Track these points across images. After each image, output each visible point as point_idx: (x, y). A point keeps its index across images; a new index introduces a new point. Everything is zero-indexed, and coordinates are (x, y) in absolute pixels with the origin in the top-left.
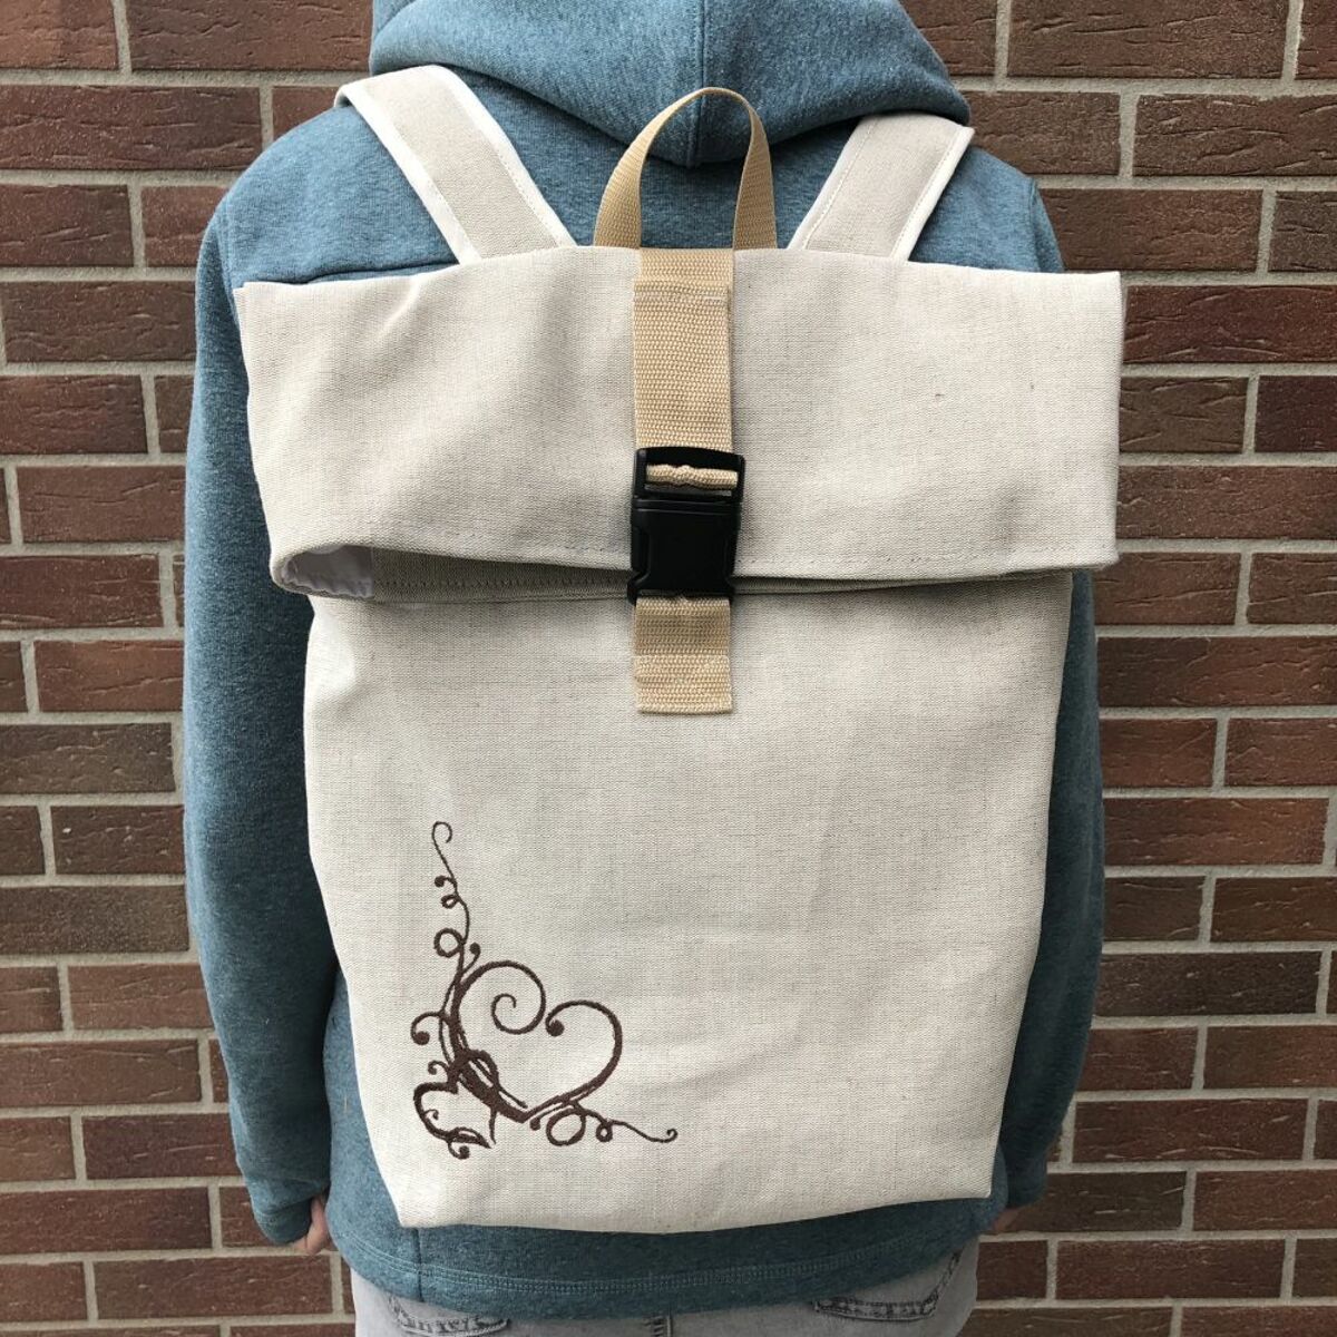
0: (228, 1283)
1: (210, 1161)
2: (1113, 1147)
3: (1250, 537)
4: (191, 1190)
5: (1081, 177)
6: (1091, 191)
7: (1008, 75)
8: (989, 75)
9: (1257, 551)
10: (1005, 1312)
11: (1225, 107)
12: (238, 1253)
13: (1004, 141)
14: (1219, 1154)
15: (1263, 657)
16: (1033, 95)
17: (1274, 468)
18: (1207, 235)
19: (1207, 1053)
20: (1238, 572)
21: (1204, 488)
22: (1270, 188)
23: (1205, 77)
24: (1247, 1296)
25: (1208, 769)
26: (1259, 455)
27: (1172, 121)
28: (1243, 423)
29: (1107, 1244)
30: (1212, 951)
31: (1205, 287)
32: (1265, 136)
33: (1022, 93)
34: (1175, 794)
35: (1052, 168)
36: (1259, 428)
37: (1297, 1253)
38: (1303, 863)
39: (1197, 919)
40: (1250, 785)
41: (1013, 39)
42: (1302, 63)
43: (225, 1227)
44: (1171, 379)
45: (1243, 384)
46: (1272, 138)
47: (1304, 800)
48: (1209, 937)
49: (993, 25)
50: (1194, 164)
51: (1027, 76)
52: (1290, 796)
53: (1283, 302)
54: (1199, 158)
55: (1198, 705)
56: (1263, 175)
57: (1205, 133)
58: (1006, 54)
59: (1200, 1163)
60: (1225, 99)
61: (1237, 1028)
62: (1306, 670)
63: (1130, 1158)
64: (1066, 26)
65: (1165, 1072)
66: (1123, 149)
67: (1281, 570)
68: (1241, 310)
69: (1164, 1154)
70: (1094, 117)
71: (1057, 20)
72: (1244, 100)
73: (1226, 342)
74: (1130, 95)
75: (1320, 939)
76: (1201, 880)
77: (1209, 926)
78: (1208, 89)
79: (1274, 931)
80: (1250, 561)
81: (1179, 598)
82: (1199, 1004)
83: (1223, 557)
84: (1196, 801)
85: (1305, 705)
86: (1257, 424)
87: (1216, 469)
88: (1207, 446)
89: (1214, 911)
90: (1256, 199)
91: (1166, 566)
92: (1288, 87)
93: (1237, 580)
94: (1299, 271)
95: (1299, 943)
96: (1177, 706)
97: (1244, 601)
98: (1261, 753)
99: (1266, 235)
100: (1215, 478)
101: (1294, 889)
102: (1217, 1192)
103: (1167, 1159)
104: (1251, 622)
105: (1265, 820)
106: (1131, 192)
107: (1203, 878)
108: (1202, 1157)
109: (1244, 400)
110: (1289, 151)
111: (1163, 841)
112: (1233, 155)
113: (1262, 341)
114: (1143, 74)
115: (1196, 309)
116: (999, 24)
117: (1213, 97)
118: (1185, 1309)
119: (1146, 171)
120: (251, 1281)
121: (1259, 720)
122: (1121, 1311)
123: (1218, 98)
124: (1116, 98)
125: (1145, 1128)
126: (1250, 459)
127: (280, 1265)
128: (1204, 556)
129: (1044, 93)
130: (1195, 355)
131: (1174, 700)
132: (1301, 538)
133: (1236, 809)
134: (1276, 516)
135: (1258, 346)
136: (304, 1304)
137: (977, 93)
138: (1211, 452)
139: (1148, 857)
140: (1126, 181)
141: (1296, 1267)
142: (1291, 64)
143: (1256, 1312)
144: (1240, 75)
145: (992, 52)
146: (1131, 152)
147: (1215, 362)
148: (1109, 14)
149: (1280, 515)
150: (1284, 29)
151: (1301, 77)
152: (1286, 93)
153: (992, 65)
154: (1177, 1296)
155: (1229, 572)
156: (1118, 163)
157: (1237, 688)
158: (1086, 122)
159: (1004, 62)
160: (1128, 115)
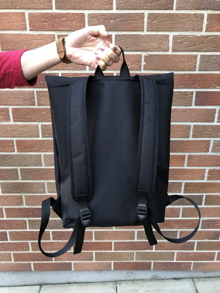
0: (11, 246)
1: (6, 227)
2: (165, 227)
3: (193, 122)
4: (4, 232)
5: (161, 52)
6: (163, 55)
7: (147, 31)
8: (143, 31)
9: (194, 124)
10: (146, 252)
11: (191, 37)
12: (13, 242)
13: (146, 44)
14: (184, 228)
15: (195, 144)
16: (152, 35)
17: (198, 109)
18: (186, 64)
19: (182, 212)
20: (190, 128)
21: (184, 112)
22: (199, 54)
23: (187, 31)
24: (188, 250)
25: (184, 164)
26: (195, 106)
27: (180, 40)
28: (192, 100)
29: (164, 242)
30: (184, 195)
31: (186, 74)
32: (198, 43)
33: (150, 35)
34: (177, 168)
35: (155, 50)
36: (195, 101)
37: (197, 244)
38: (201, 180)
39: (181, 189)
40: (192, 166)
41: (148, 23)
42: (207, 28)
43: (10, 237)
44: (178, 92)
45: (193, 92)
46: (200, 44)
47: (201, 169)
48: (183, 192)
49: (144, 20)
50: (184, 49)
51: (151, 31)
52: (199, 168)
53: (201, 77)
54: (185, 48)
55: (182, 152)
56: (198, 51)
57: (186, 43)
58: (146, 26)
59: (180, 229)
60: (191, 36)
61: (188, 208)
62: (203, 146)
63: (168, 228)
64: (158, 20)
65: (175, 215)
66: (170, 46)
67: (199, 128)
68: (193, 78)
69: (174, 228)
70: (164, 40)
71: (157, 19)
72: (194, 36)
73: (189, 84)
74: (171, 35)
75: (203, 193)
76: (182, 183)
77: (183, 190)
78: (187, 33)
79: (195, 191)
80: (193, 126)
81: (179, 133)
82: (181, 203)
83: (188, 125)
84: (181, 169)
85: (202, 152)
86: (195, 100)
87: (187, 109)
88: (185, 104)
89: (184, 188)
90: (196, 56)
91: (177, 127)
92: (204, 33)
93: (190, 130)
94: (204, 71)
95: (199, 193)
96: (178, 152)
97: (191, 133)
98: (194, 161)
99: (198, 63)
100: (187, 110)
101: (199, 184)
102: (183, 234)
103: (174, 229)
104: (192, 137)
105: (194, 172)
106: (171, 55)
107: (182, 182)
108: (181, 228)
109: (193, 96)
110: (203, 46)
111: (175, 176)
112: (192, 47)
113: (196, 84)
114: (174, 30)
115: (184, 78)
116: (145, 20)
117: (188, 35)
118: (177, 252)
119: (174, 50)
120: (15, 246)
121: (193, 155)
122: (166, 252)
123: (189, 35)
124: (169, 35)
125: (171, 224)
126: (193, 107)
127: (21, 243)
128: (184, 125)
129: (154, 35)
130: (183, 87)
131: (178, 151)
132: (203, 122)
133: (189, 170)
134: (198, 118)
135: (195, 85)
136: (25, 250)
137: (140, 35)
138: (186, 106)
139: (172, 179)
140: (170, 53)
141: (197, 246)
142: (204, 29)
143: (189, 253)
144: (194, 30)
145: (143, 26)
146: (171, 46)
147: (187, 88)
148: (167, 18)
149: (199, 118)
150: (203, 21)
151: (206, 31)
152: (203, 34)
153: (143, 29)
154: (176, 250)
155: (188, 128)
156: (169, 49)
157: (189, 149)
158: (162, 41)
159: (146, 28)
160: (171, 39)
